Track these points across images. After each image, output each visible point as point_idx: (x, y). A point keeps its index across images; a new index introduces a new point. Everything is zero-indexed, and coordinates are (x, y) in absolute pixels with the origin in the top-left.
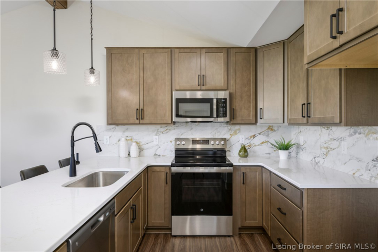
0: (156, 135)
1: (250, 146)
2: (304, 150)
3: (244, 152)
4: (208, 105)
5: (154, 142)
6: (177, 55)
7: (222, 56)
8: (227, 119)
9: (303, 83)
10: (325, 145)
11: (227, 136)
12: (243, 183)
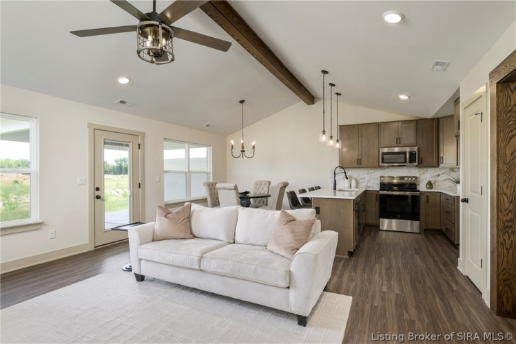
0: (367, 174)
1: (435, 182)
3: (430, 184)
4: (403, 156)
5: (366, 179)
6: (382, 127)
7: (413, 125)
8: (416, 164)
11: (417, 175)
12: (427, 202)
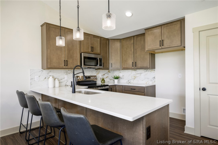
0: (66, 75)
2: (122, 79)
5: (65, 79)
8: (102, 67)
9: (132, 55)
10: (134, 76)
11: (95, 75)
